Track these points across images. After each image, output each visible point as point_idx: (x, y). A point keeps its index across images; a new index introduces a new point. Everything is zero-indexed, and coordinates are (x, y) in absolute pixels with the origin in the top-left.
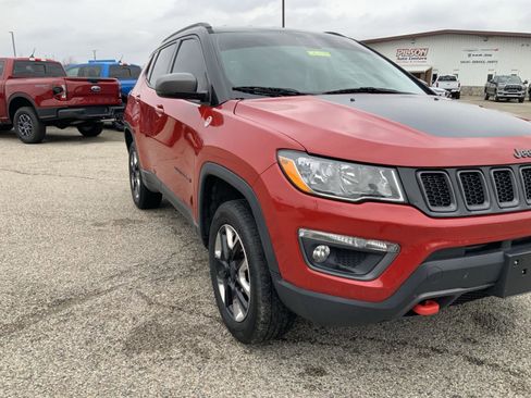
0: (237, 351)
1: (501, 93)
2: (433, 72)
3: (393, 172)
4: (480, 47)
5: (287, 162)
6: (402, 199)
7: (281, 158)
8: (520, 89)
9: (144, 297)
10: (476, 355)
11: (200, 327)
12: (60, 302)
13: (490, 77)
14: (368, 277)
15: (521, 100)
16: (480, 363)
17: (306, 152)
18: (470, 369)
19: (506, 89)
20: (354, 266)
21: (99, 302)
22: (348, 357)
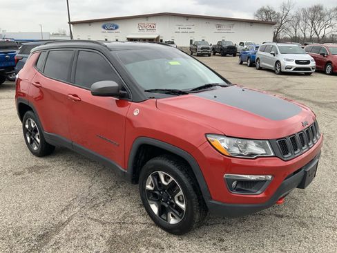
0: (174, 240)
1: (199, 51)
2: (160, 38)
3: (267, 142)
4: (185, 23)
5: (213, 141)
6: (272, 154)
7: (209, 138)
8: (208, 49)
9: (96, 220)
10: (278, 213)
11: (144, 231)
12: (42, 237)
13: (191, 41)
14: (259, 192)
15: (209, 55)
16: (282, 216)
17: (225, 135)
18: (280, 220)
19: (202, 49)
20: (251, 188)
21: (69, 230)
22: (228, 229)
